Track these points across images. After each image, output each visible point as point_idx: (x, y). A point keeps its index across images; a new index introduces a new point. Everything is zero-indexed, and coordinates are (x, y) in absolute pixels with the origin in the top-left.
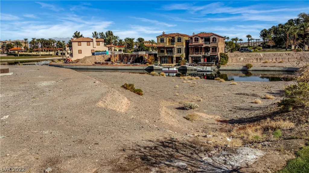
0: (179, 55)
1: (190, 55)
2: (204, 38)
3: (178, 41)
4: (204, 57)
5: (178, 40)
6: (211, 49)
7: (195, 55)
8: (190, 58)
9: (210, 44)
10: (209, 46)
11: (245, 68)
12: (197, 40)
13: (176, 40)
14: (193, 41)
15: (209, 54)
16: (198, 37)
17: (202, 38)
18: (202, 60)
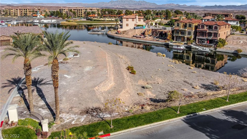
0: (189, 36)
1: (197, 37)
2: (208, 26)
3: (189, 27)
4: (207, 40)
5: (189, 25)
6: (213, 34)
7: (201, 37)
8: (197, 40)
9: (212, 30)
10: (212, 32)
11: (236, 52)
12: (203, 27)
13: (188, 26)
14: (200, 27)
15: (211, 38)
16: (203, 25)
17: (207, 26)
18: (206, 42)
